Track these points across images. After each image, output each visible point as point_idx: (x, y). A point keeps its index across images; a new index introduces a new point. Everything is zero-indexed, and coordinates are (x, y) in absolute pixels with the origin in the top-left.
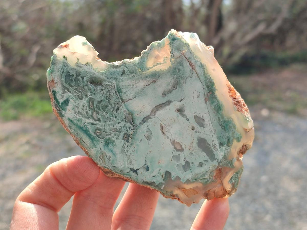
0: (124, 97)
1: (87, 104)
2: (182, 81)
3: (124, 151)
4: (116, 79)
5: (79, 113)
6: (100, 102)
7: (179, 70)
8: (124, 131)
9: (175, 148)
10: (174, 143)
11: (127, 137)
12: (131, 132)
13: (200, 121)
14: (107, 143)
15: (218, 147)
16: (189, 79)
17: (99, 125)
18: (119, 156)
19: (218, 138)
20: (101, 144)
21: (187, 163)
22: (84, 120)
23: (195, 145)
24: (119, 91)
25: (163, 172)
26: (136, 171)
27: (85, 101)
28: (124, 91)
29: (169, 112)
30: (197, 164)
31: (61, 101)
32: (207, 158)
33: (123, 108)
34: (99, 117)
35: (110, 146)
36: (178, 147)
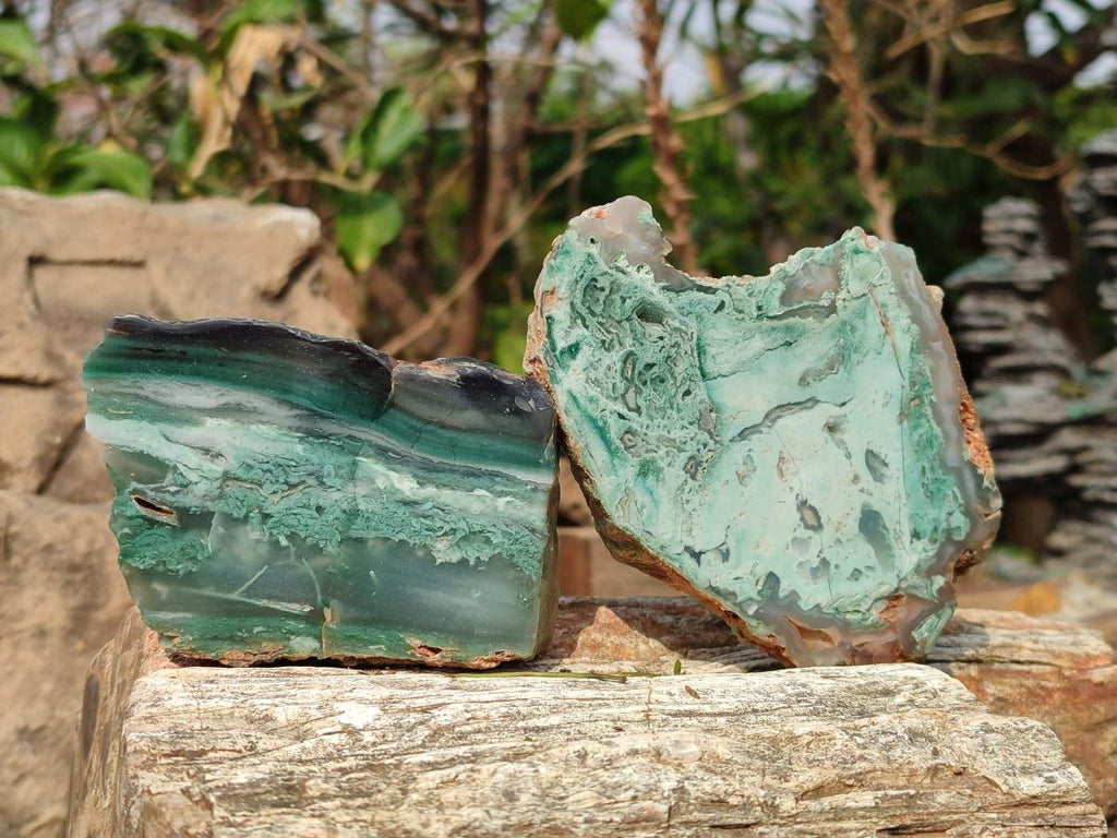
0: (710, 367)
1: (619, 366)
2: (855, 357)
3: (680, 499)
4: (699, 317)
5: (597, 382)
6: (649, 366)
7: (853, 329)
8: (691, 449)
9: (802, 519)
10: (803, 505)
11: (694, 467)
12: (705, 455)
14: (645, 470)
15: (907, 538)
16: (872, 354)
17: (636, 421)
18: (666, 507)
19: (911, 517)
20: (629, 470)
21: (825, 563)
22: (603, 401)
23: (853, 524)
24: (701, 351)
25: (762, 571)
26: (697, 556)
27: (616, 356)
28: (711, 351)
30: (847, 570)
32: (873, 561)
33: (700, 392)
34: (641, 402)
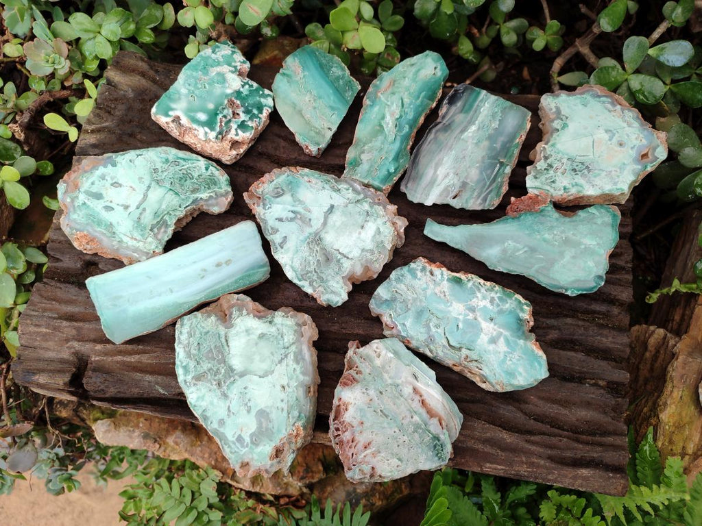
13: (109, 209)
29: (134, 201)
31: (211, 167)
35: (164, 160)
36: (116, 185)
